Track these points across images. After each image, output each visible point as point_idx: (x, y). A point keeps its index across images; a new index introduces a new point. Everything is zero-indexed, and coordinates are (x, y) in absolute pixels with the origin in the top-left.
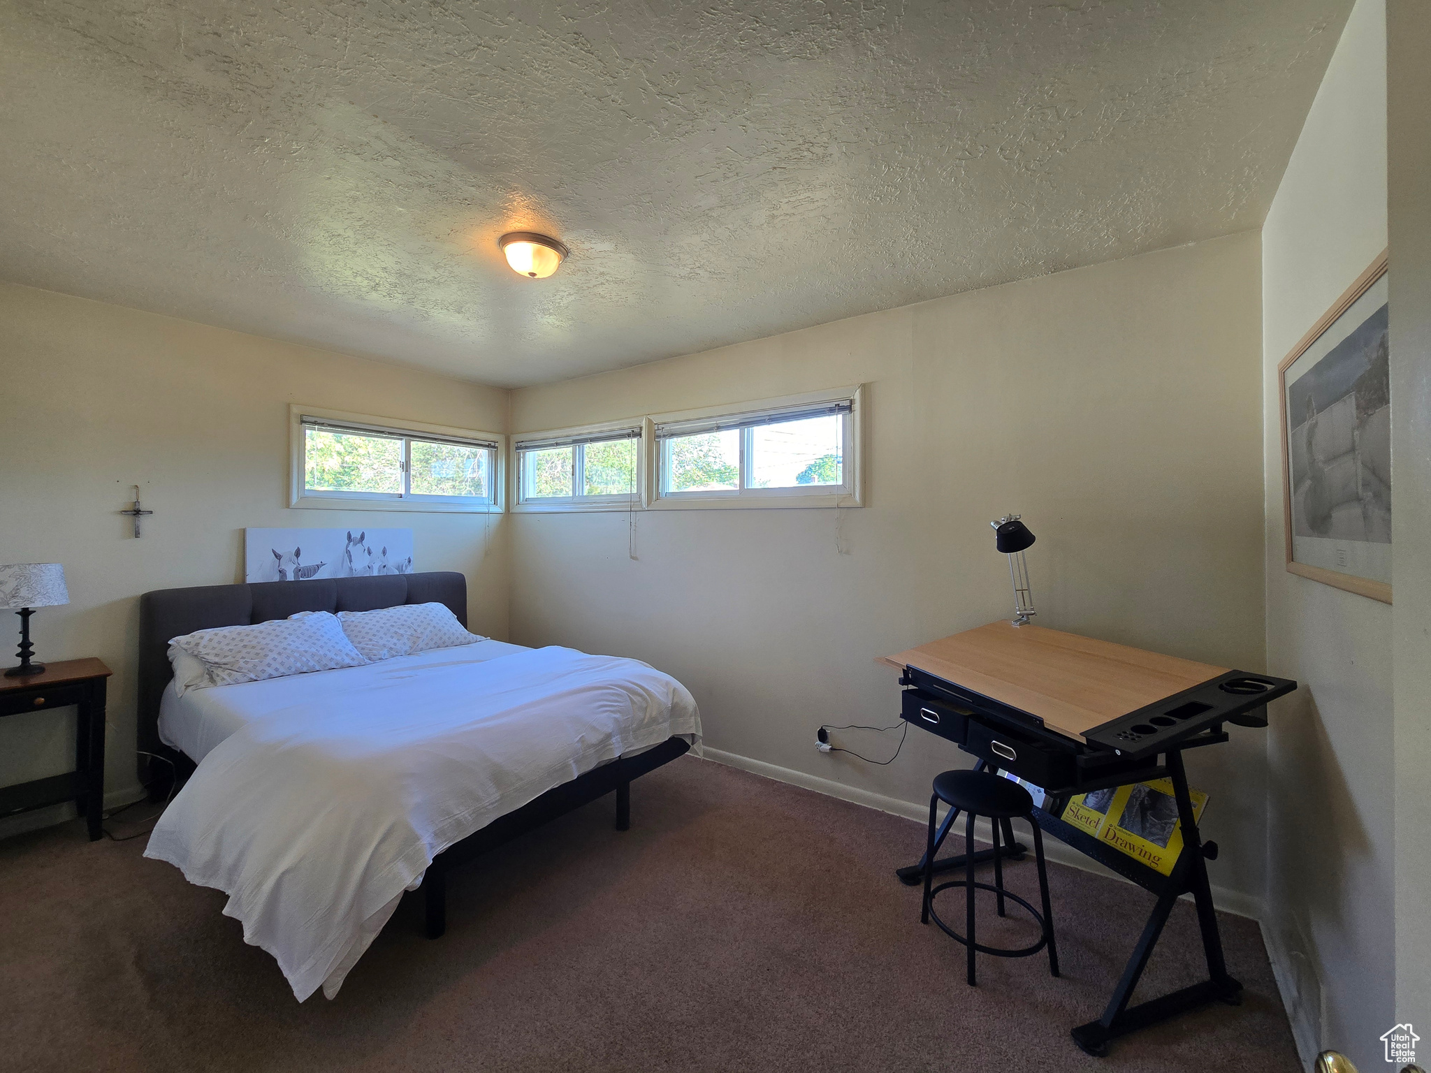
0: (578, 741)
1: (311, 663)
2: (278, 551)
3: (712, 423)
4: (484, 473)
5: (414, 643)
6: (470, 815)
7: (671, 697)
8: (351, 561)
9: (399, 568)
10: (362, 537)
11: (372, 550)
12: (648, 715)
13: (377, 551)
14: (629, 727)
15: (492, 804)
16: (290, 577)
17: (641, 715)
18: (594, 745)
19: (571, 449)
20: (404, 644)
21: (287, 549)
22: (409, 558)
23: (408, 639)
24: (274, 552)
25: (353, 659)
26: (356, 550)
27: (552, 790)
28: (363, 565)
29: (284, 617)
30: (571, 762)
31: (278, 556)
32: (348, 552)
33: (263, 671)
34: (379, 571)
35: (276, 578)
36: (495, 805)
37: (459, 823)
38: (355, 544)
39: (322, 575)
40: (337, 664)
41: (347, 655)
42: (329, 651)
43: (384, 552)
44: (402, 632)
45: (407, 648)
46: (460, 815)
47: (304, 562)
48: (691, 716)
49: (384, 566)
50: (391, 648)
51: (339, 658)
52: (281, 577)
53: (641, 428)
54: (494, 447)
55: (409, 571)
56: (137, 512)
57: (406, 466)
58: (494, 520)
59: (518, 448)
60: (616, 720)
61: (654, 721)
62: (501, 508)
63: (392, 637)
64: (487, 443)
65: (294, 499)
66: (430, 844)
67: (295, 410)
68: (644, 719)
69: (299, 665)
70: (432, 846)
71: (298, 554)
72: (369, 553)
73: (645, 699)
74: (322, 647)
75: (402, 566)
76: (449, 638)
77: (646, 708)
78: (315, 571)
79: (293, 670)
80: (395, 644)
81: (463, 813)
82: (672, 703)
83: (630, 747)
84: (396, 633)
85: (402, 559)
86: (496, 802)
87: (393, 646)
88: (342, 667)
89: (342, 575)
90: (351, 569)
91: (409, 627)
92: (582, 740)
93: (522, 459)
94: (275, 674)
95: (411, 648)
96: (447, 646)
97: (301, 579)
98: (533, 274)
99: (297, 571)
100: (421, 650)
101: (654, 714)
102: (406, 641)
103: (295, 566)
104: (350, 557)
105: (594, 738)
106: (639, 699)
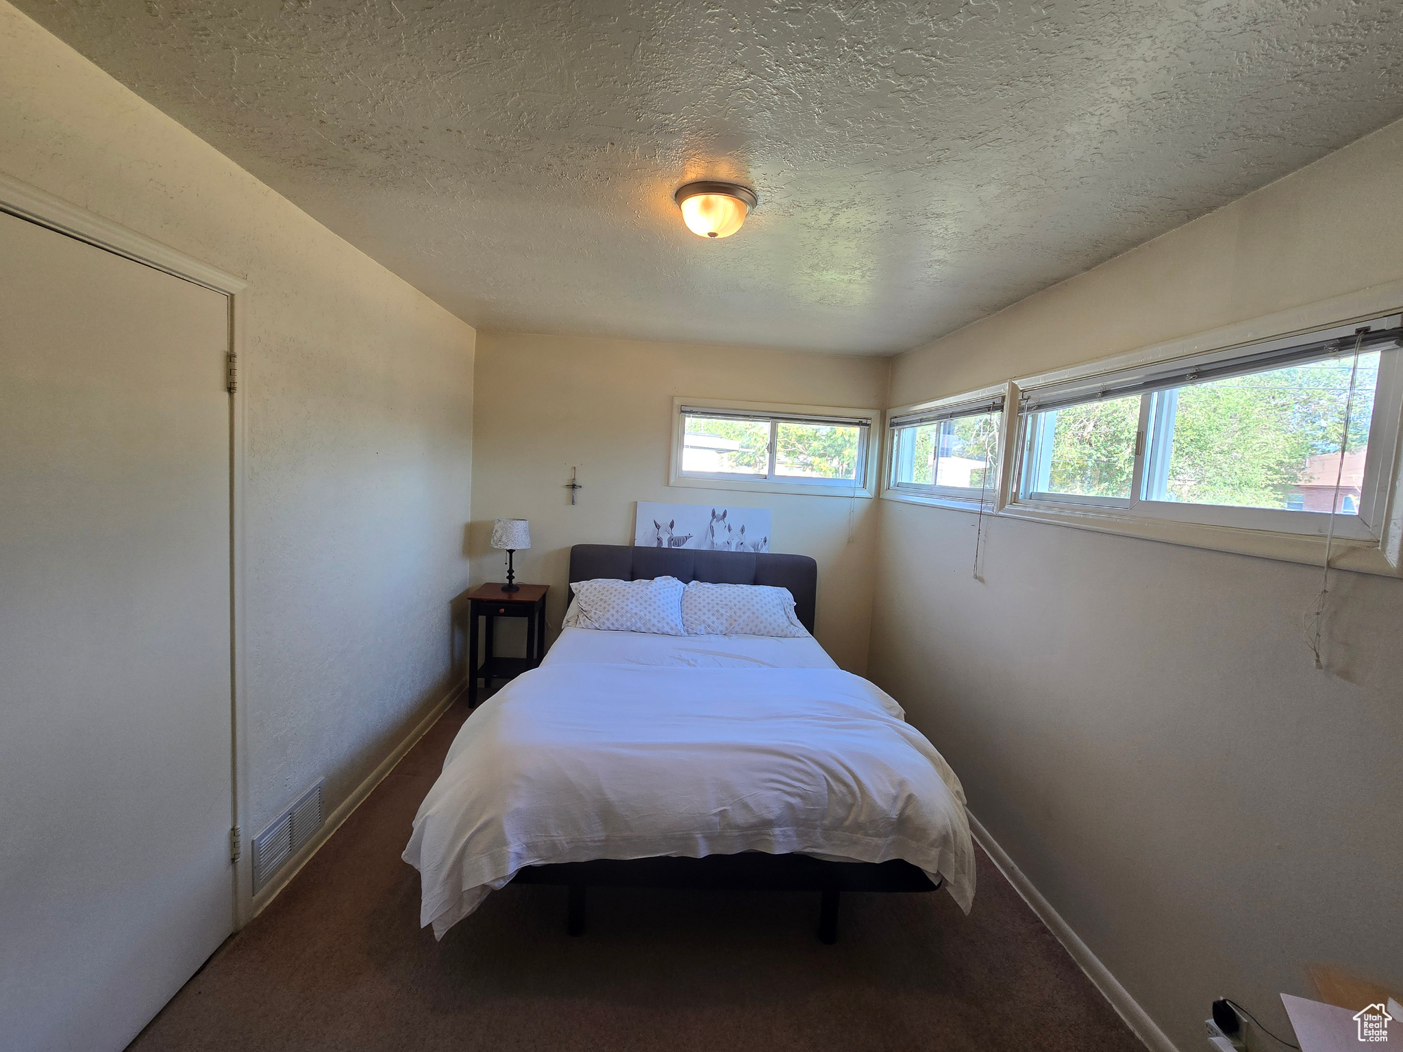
0: (715, 814)
1: (639, 625)
2: (658, 522)
3: (1098, 385)
4: (852, 453)
5: (731, 625)
6: (567, 843)
7: (900, 804)
8: (713, 536)
9: (755, 546)
10: (725, 515)
11: (732, 527)
12: (851, 818)
13: (736, 529)
14: (815, 820)
15: (594, 841)
16: (665, 545)
17: (841, 812)
18: (738, 827)
19: (935, 426)
20: (722, 624)
21: (664, 521)
22: (765, 538)
23: (727, 620)
24: (655, 522)
25: (672, 629)
26: (719, 526)
27: (667, 858)
28: (724, 541)
29: (651, 578)
30: (697, 836)
31: (657, 526)
32: (712, 527)
33: (604, 623)
34: (737, 547)
35: (655, 545)
36: (599, 844)
37: (554, 846)
38: (718, 521)
39: (689, 545)
40: (658, 630)
41: (668, 623)
42: (654, 617)
43: (743, 530)
44: (722, 611)
45: (724, 629)
46: (557, 838)
47: (677, 532)
48: (932, 845)
49: (742, 544)
50: (709, 626)
51: (660, 625)
52: (659, 544)
53: (1003, 398)
54: (866, 424)
55: (764, 550)
56: (574, 486)
57: (772, 448)
58: (860, 506)
59: (892, 425)
60: (790, 806)
61: (858, 827)
62: (868, 493)
63: (713, 615)
64: (857, 421)
65: (672, 480)
66: (517, 853)
67: (677, 402)
68: (845, 819)
69: (629, 624)
70: (519, 856)
71: (672, 525)
72: (730, 530)
73: (852, 793)
74: (650, 612)
75: (758, 545)
76: (765, 627)
77: (852, 805)
78: (684, 543)
79: (625, 627)
80: (713, 622)
81: (561, 838)
82: (901, 814)
83: (816, 847)
84: (718, 611)
85: (759, 538)
86: (599, 841)
87: (711, 624)
88: (663, 634)
89: (704, 548)
90: (713, 543)
91: (731, 609)
92: (722, 814)
93: (896, 438)
94: (612, 628)
95: (727, 629)
96: (763, 635)
97: (673, 547)
98: (713, 235)
99: (671, 540)
100: (737, 633)
101: (862, 818)
102: (724, 622)
103: (669, 536)
104: (713, 531)
105: (740, 818)
106: (843, 789)
